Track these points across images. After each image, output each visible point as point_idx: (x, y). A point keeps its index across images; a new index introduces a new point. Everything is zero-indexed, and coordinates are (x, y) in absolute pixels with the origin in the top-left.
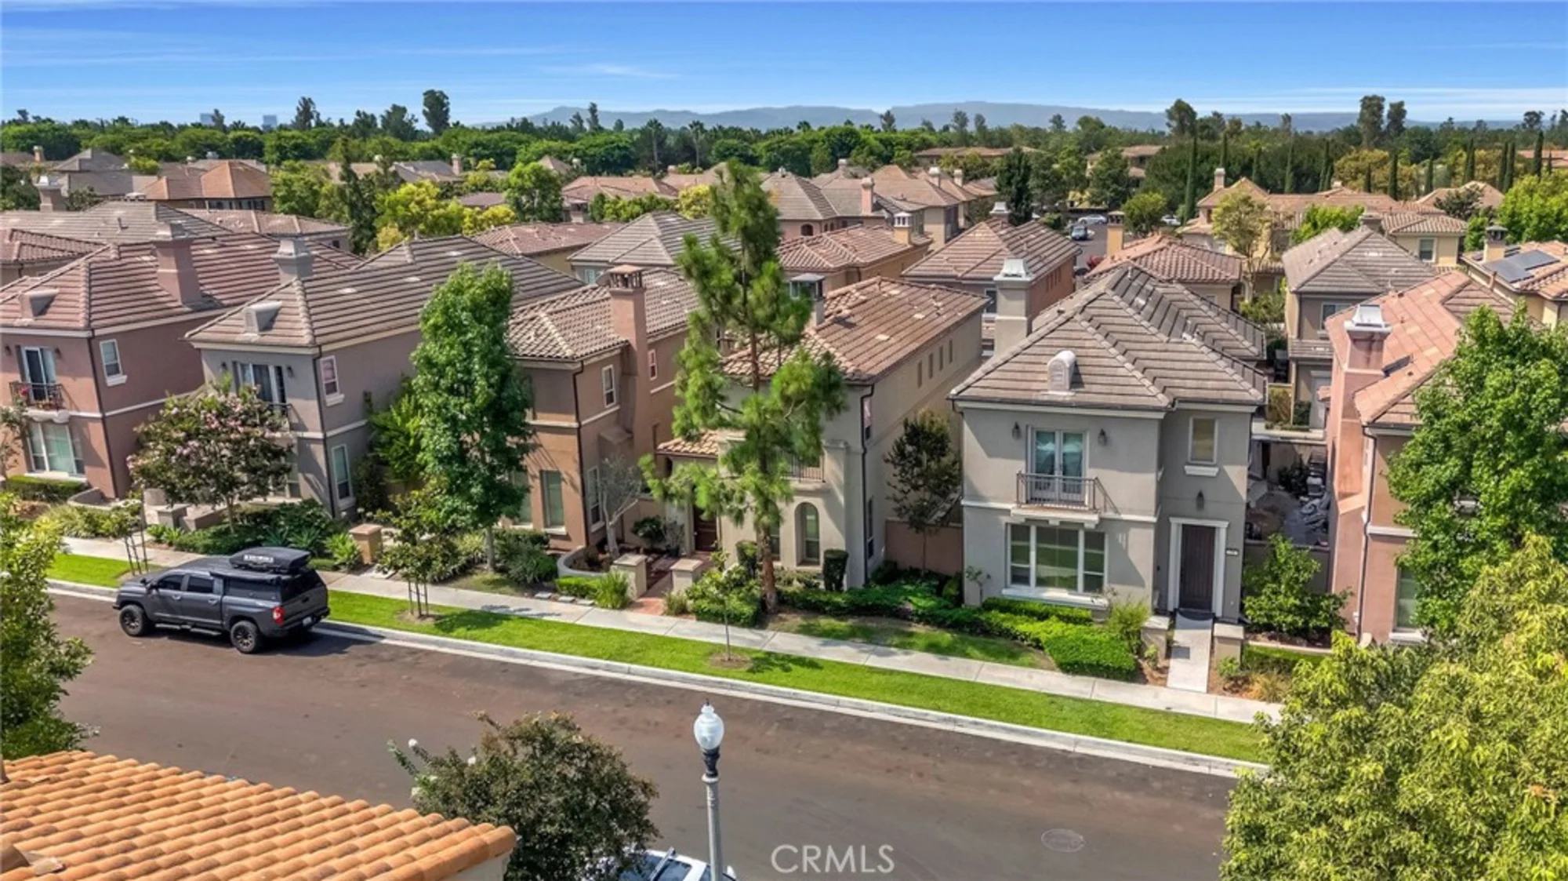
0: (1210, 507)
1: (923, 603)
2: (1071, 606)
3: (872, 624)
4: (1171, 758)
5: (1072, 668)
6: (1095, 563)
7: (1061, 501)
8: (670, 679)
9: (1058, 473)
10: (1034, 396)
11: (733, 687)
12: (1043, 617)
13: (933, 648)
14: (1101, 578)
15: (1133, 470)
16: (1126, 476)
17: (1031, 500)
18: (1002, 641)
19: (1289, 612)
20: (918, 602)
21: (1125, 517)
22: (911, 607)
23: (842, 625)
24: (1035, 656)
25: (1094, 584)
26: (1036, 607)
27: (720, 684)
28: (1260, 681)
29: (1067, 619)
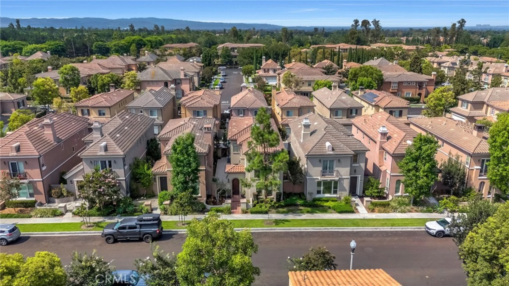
0: (357, 172)
1: (301, 202)
2: (331, 197)
3: (291, 208)
4: (372, 229)
5: (341, 212)
6: (336, 187)
7: (329, 175)
8: (258, 230)
9: (328, 169)
10: (325, 153)
11: (274, 229)
12: (327, 201)
13: (308, 212)
14: (337, 191)
15: (345, 167)
16: (344, 168)
17: (323, 175)
18: (321, 208)
19: (376, 193)
20: (299, 202)
21: (343, 177)
22: (299, 203)
23: (285, 209)
24: (330, 210)
25: (335, 192)
26: (324, 199)
27: (271, 229)
28: (377, 209)
29: (333, 201)
